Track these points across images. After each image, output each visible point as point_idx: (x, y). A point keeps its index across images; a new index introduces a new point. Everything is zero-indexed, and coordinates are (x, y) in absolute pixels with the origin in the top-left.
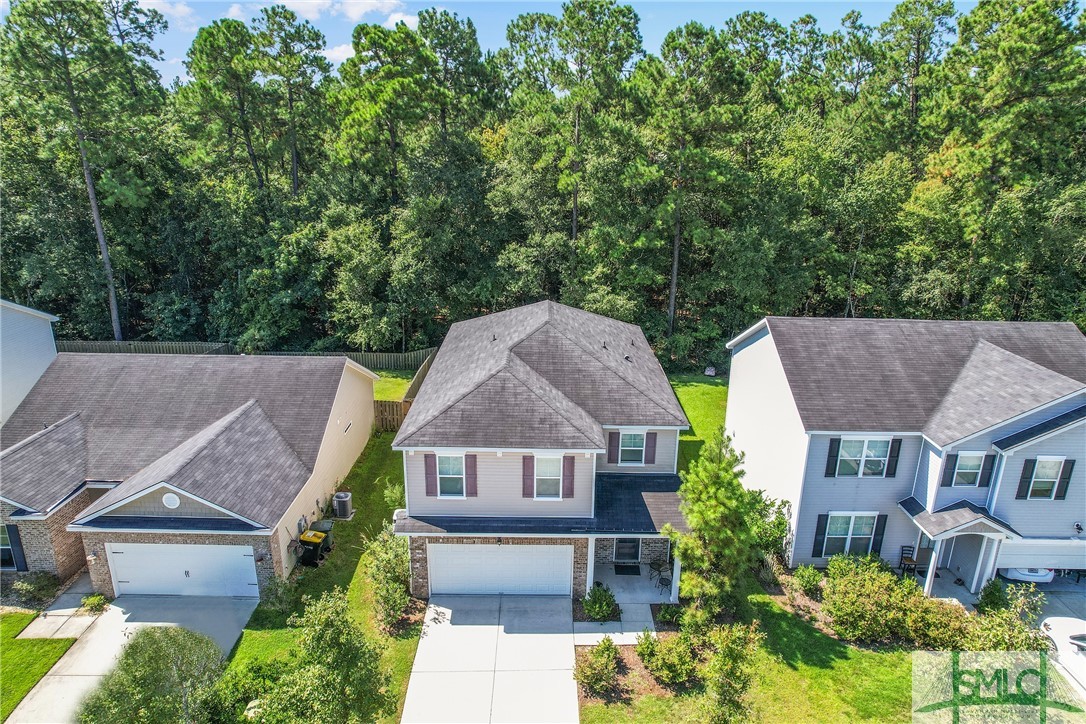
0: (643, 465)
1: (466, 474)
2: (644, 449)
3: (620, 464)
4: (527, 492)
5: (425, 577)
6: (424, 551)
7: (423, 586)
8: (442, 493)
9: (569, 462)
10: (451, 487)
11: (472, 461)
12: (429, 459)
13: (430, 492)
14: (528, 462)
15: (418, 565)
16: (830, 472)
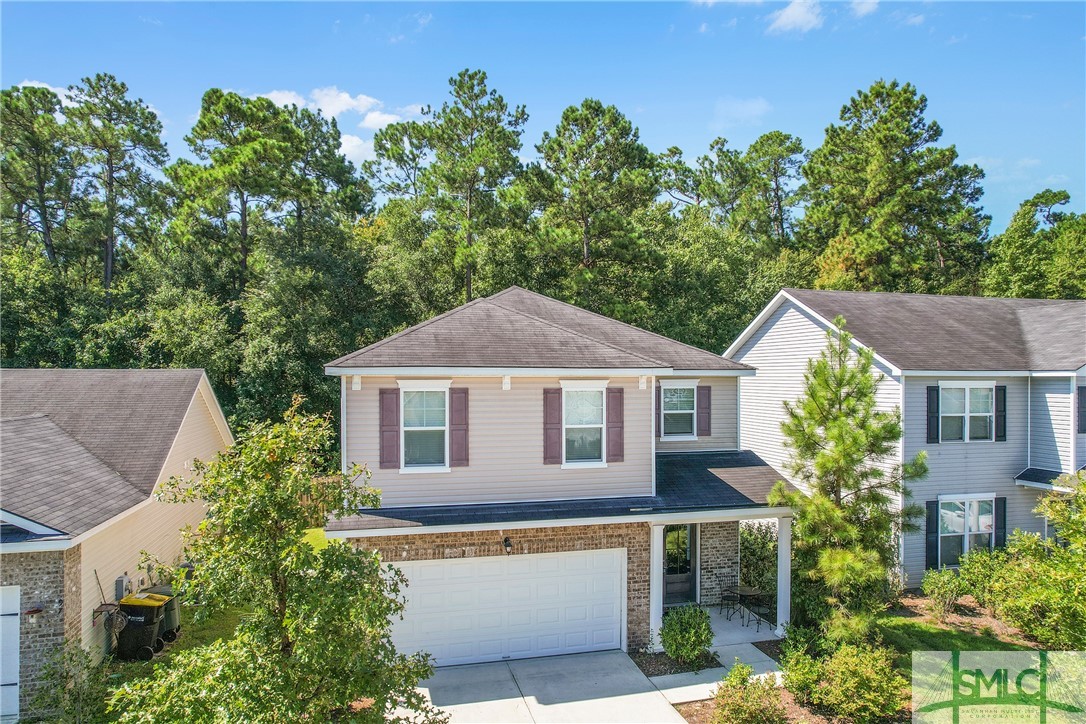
0: (694, 438)
1: (451, 423)
2: (695, 412)
3: (663, 438)
4: (551, 456)
8: (407, 463)
9: (616, 397)
10: (426, 450)
11: (460, 398)
12: (388, 398)
13: (388, 460)
14: (552, 399)
16: (932, 437)
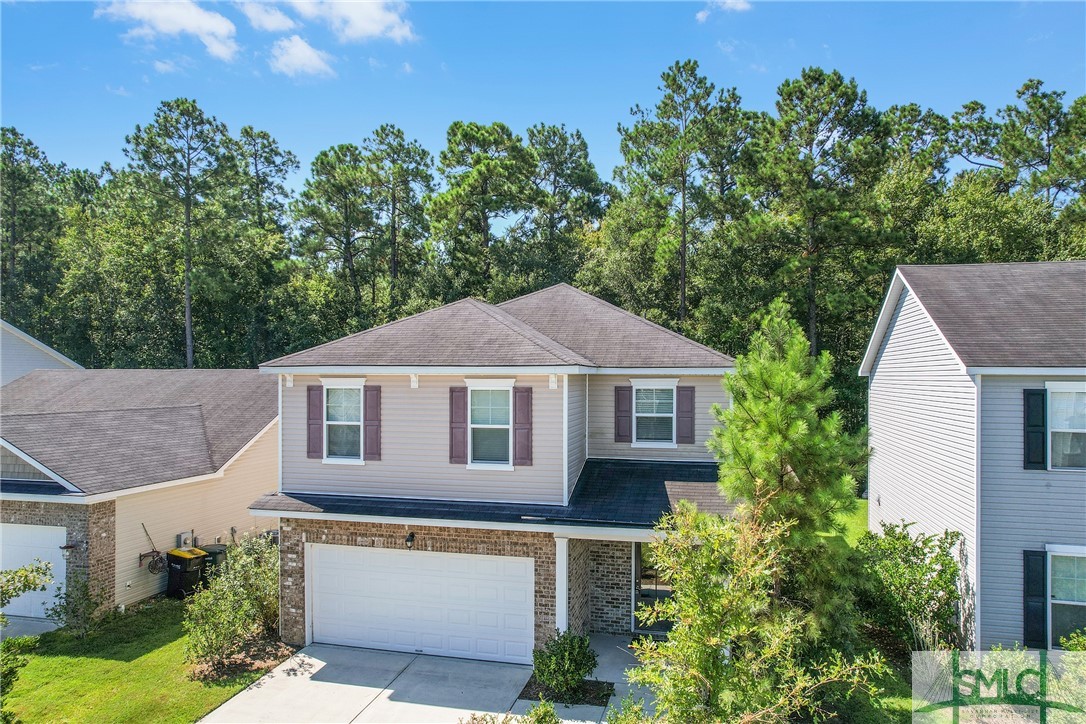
0: (673, 445)
1: (365, 419)
2: (674, 415)
3: (635, 444)
4: (457, 456)
5: (300, 606)
6: (301, 555)
7: (296, 622)
8: (330, 453)
9: (524, 397)
10: (342, 444)
11: (373, 395)
12: (314, 393)
13: (313, 450)
14: (457, 395)
15: (289, 582)
16: (1034, 457)
